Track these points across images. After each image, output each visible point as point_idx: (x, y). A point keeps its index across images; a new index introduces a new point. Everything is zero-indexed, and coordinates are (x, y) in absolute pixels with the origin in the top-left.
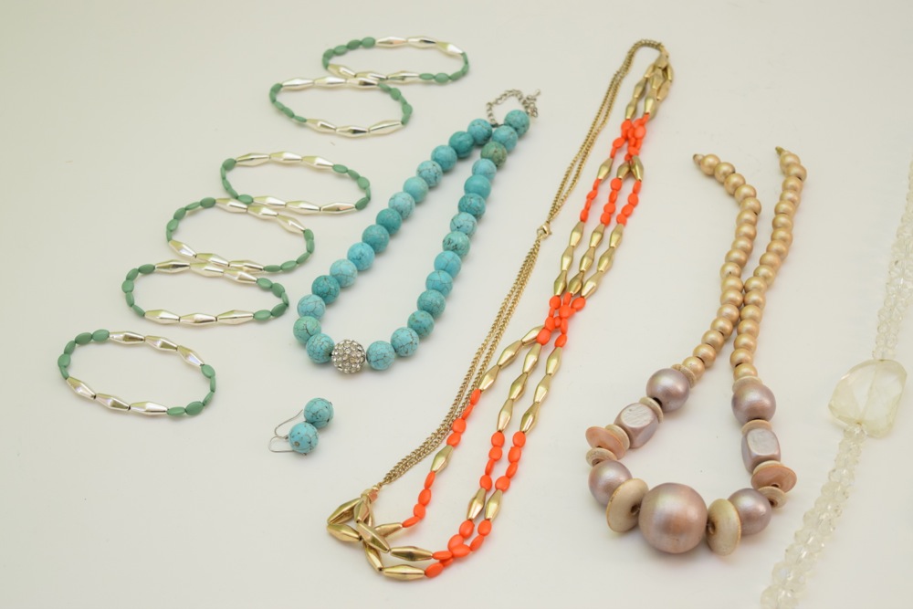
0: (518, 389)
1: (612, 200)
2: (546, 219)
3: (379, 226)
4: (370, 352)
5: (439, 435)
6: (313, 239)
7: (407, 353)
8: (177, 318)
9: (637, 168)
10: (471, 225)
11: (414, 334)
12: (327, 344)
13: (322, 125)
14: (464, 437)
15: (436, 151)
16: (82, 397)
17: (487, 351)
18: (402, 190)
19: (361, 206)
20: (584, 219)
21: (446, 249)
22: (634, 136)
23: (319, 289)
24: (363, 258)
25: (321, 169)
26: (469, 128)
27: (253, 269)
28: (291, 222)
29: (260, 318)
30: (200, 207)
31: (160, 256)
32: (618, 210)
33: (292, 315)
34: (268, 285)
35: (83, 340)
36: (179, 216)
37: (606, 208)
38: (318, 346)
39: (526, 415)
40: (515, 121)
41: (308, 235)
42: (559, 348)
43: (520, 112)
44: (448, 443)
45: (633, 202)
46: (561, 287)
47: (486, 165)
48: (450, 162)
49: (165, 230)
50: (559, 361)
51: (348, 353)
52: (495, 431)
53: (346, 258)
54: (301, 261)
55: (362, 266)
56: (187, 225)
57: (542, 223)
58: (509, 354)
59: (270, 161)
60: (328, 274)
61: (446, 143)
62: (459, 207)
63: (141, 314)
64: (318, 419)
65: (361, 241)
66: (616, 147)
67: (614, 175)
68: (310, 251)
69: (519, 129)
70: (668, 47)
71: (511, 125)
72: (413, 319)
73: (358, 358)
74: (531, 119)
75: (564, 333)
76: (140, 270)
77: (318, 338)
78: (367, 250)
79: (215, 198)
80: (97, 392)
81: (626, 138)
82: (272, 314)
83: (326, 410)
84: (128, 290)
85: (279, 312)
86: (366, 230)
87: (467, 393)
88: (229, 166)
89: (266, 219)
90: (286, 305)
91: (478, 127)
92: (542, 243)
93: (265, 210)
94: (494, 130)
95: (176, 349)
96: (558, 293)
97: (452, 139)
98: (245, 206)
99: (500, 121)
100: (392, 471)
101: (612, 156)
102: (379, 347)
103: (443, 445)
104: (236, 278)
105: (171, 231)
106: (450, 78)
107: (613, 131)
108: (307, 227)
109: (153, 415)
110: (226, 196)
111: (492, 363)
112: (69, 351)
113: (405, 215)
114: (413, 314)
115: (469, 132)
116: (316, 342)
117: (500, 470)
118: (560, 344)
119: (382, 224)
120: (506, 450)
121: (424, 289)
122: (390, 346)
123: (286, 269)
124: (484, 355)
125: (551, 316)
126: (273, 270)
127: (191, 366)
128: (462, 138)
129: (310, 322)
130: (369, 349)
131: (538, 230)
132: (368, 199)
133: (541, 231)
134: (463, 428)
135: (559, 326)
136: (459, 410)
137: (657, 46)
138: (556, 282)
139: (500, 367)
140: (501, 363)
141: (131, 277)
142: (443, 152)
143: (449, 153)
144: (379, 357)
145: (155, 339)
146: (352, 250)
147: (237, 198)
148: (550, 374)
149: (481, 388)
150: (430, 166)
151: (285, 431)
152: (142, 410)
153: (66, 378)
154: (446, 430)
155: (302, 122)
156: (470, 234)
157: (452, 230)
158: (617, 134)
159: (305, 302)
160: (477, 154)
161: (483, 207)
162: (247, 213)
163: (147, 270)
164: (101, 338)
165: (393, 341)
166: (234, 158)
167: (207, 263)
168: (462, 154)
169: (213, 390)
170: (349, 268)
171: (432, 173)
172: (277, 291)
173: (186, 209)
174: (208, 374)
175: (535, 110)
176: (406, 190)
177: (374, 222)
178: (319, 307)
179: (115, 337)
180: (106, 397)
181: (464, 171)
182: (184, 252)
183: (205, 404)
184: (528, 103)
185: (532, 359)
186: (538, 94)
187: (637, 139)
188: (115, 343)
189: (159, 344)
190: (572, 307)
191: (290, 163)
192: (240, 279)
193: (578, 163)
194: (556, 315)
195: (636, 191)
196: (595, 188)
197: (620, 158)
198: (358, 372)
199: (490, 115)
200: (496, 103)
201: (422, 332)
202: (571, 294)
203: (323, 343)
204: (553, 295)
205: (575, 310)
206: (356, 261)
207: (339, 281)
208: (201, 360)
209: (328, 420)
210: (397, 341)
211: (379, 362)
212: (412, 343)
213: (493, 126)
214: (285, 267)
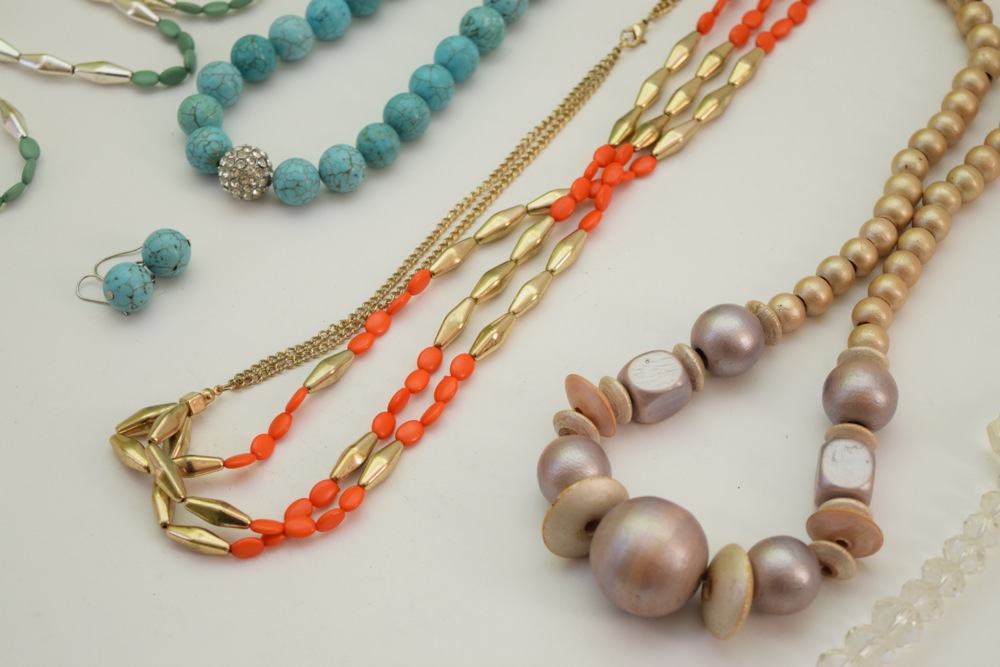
0: (494, 281)
1: (763, 8)
2: (643, 16)
4: (278, 172)
7: (338, 186)
8: (16, 54)
12: (216, 146)
14: (383, 345)
17: (469, 211)
20: (704, 28)
21: (462, 33)
23: (242, 56)
24: (326, 20)
27: (158, 4)
29: (144, 83)
32: (767, 26)
33: (190, 88)
34: (172, 32)
37: (749, 16)
38: (201, 146)
39: (488, 329)
42: (582, 232)
44: (350, 348)
45: (796, 18)
46: (624, 129)
51: (240, 166)
52: (429, 344)
53: (303, 16)
57: (634, 21)
58: (503, 220)
60: (265, 34)
64: (160, 263)
72: (369, 134)
75: (600, 209)
77: (207, 133)
78: (336, 8)
82: (160, 79)
83: (176, 252)
85: (173, 79)
87: (412, 272)
90: (189, 69)
96: (615, 141)
100: (246, 371)
102: (294, 169)
103: (343, 347)
104: (130, 12)
111: (470, 233)
114: (371, 127)
116: (200, 139)
117: (416, 411)
118: (588, 226)
120: (435, 381)
122: (314, 171)
123: (210, 14)
124: (462, 217)
125: (588, 176)
126: (192, 11)
127: (10, 137)
129: (207, 104)
130: (280, 168)
131: (624, 32)
133: (629, 35)
134: (385, 328)
135: (596, 196)
136: (388, 297)
138: (620, 122)
139: (480, 242)
140: (480, 235)
144: (289, 184)
146: (313, 3)
148: (552, 271)
149: (433, 268)
154: (356, 324)
159: (211, 71)
165: (321, 164)
169: (25, 181)
170: (301, 31)
172: (183, 45)
174: (29, 153)
178: (227, 82)
183: (7, 200)
185: (532, 237)
190: (631, 168)
192: (135, 15)
194: (597, 176)
198: (254, 200)
201: (374, 157)
202: (635, 147)
203: (209, 143)
204: (606, 143)
205: (633, 174)
206: (315, 22)
207: (278, 50)
208: (25, 129)
209: (175, 268)
210: (327, 166)
211: (287, 191)
212: (348, 172)
214: (208, 10)
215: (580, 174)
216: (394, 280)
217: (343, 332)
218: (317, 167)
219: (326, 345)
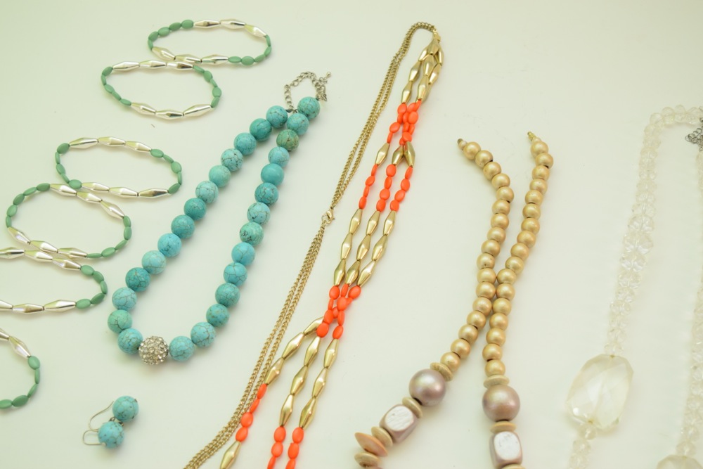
1: (388, 186)
2: (330, 204)
3: (187, 217)
4: (173, 346)
6: (130, 226)
7: (204, 346)
8: (11, 306)
9: (409, 153)
10: (265, 214)
11: (212, 327)
13: (144, 109)
14: (252, 431)
15: (238, 138)
17: (274, 341)
19: (174, 190)
20: (362, 206)
22: (408, 121)
24: (170, 249)
25: (141, 152)
26: (268, 115)
27: (77, 257)
28: (112, 208)
29: (82, 307)
30: (37, 191)
32: (392, 198)
33: (108, 306)
34: (90, 272)
36: (18, 202)
37: (381, 193)
39: (305, 409)
40: (306, 109)
41: (126, 222)
42: (336, 340)
43: (312, 98)
44: (237, 438)
45: (405, 187)
46: (340, 273)
47: (281, 153)
48: (250, 148)
49: (5, 215)
50: (335, 353)
51: (151, 351)
52: (278, 426)
53: (156, 248)
54: (120, 248)
55: (169, 253)
56: (25, 210)
57: (327, 209)
58: (293, 344)
59: (97, 144)
61: (247, 130)
62: (256, 196)
64: (125, 417)
65: (170, 231)
66: (393, 133)
67: (389, 163)
68: (127, 238)
69: (310, 114)
70: (439, 29)
71: (303, 112)
72: (211, 313)
73: (161, 355)
75: (340, 325)
77: (128, 334)
78: (175, 239)
79: (50, 183)
81: (401, 122)
82: (91, 302)
83: (132, 408)
85: (98, 300)
86: (174, 221)
87: (255, 384)
88: (63, 150)
89: (92, 204)
90: (105, 293)
91: (275, 114)
92: (326, 229)
93: (91, 196)
94: (289, 115)
95: (8, 339)
96: (337, 282)
97: (253, 126)
98: (74, 191)
99: (295, 106)
101: (389, 141)
102: (179, 344)
103: (233, 439)
104: (63, 265)
105: (10, 216)
106: (254, 61)
107: (390, 116)
108: (126, 214)
110: (60, 181)
111: (279, 355)
113: (209, 203)
114: (211, 308)
115: (268, 120)
118: (337, 336)
120: (286, 447)
123: (106, 256)
124: (272, 345)
125: (330, 309)
126: (96, 258)
127: (20, 357)
128: (262, 125)
130: (171, 344)
131: (323, 216)
132: (180, 183)
133: (326, 218)
134: (251, 421)
135: (337, 317)
136: (247, 402)
137: (431, 28)
138: (336, 271)
139: (285, 359)
140: (285, 354)
142: (244, 139)
143: (249, 140)
144: (179, 354)
146: (162, 240)
147: (68, 182)
148: (327, 367)
149: (267, 380)
150: (232, 155)
151: (98, 423)
154: (236, 423)
155: (128, 105)
158: (394, 118)
159: (119, 296)
160: (274, 139)
161: (276, 196)
162: (76, 198)
166: (68, 142)
167: (39, 250)
168: (260, 138)
169: (37, 382)
170: (158, 258)
171: (234, 162)
172: (99, 279)
173: (24, 195)
174: (34, 366)
178: (130, 300)
181: (262, 158)
182: (19, 239)
184: (320, 85)
186: (329, 75)
187: (410, 123)
190: (349, 296)
191: (115, 147)
192: (66, 267)
193: (360, 146)
194: (334, 306)
195: (408, 177)
196: (373, 174)
197: (396, 144)
199: (287, 97)
200: (293, 85)
201: (217, 323)
202: (348, 283)
205: (351, 298)
206: (165, 251)
207: (149, 272)
208: (28, 352)
210: (195, 336)
212: (208, 338)
213: (289, 111)
214: (106, 254)
215: (326, 309)
216: (247, 391)
217: (230, 429)
219: (224, 439)
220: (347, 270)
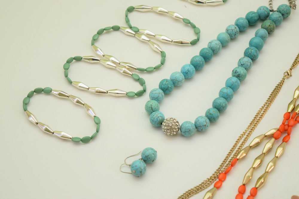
0: (258, 161)
2: (290, 67)
3: (201, 57)
4: (183, 126)
5: (210, 180)
6: (165, 57)
7: (202, 130)
8: (88, 88)
10: (249, 64)
11: (208, 121)
12: (160, 118)
14: (225, 184)
15: (238, 20)
16: (31, 122)
17: (245, 136)
18: (216, 39)
19: (194, 43)
21: (234, 76)
23: (163, 86)
24: (189, 73)
25: (177, 19)
26: (258, 10)
27: (131, 68)
28: (155, 46)
29: (130, 96)
30: (112, 30)
31: (86, 52)
33: (146, 98)
34: (137, 78)
35: (38, 91)
36: (100, 33)
38: (156, 118)
39: (260, 178)
40: (283, 10)
41: (163, 54)
42: (284, 143)
43: (286, 6)
44: (215, 186)
47: (263, 32)
48: (244, 27)
49: (92, 39)
50: (284, 150)
51: (170, 125)
52: (241, 184)
53: (180, 71)
54: (157, 68)
55: (187, 76)
56: (103, 38)
57: (287, 69)
58: (257, 140)
59: (151, 11)
60: (169, 78)
61: (244, 16)
62: (245, 53)
63: (70, 82)
64: (148, 159)
65: (189, 63)
68: (162, 63)
69: (285, 15)
71: (280, 12)
72: (209, 112)
73: (175, 129)
74: (292, 10)
75: (289, 134)
76: (74, 59)
77: (157, 114)
78: (192, 68)
79: (120, 26)
80: (39, 121)
82: (136, 94)
83: (153, 155)
84: (66, 69)
85: (140, 94)
86: (193, 58)
87: (230, 158)
88: (131, 10)
89: (143, 42)
90: (145, 91)
91: (262, 11)
92: (285, 80)
93: (143, 37)
94: (271, 13)
95: (84, 105)
96: (289, 111)
97: (248, 15)
98: (134, 33)
99: (275, 9)
100: (182, 196)
102: (187, 125)
103: (212, 186)
104: (122, 72)
105: (94, 40)
108: (163, 50)
109: (64, 139)
110: (126, 26)
111: (247, 145)
112: (30, 96)
113: (215, 52)
114: (209, 110)
115: (257, 12)
116: (155, 116)
118: (285, 140)
119: (202, 56)
121: (218, 96)
122: (193, 125)
123: (148, 71)
124: (243, 139)
125: (283, 124)
126: (142, 71)
127: (89, 116)
128: (254, 15)
129: (154, 103)
130: (182, 125)
131: (285, 73)
132: (198, 40)
133: (286, 74)
135: (287, 130)
136: (224, 167)
138: (290, 104)
139: (251, 147)
140: (251, 145)
141: (69, 62)
142: (241, 21)
144: (187, 130)
145: (74, 97)
146: (183, 67)
147: (131, 28)
148: (277, 157)
149: (238, 157)
150: (233, 28)
151: (130, 161)
152: (59, 136)
153: (25, 110)
154: (215, 178)
156: (247, 69)
157: (239, 66)
159: (154, 92)
160: (259, 25)
161: (258, 55)
162: (134, 37)
163: (78, 59)
164: (48, 92)
165: (196, 123)
166: (134, 6)
167: (109, 60)
168: (252, 22)
169: (97, 131)
170: (181, 77)
171: (234, 32)
172: (142, 82)
173: (104, 30)
174: (97, 122)
175: (295, 6)
176: (219, 39)
177: (198, 54)
178: (160, 95)
179: (54, 92)
180: (43, 125)
181: (251, 34)
182: (98, 53)
183: (92, 138)
185: (269, 145)
188: (54, 96)
189: (75, 100)
190: (296, 120)
191: (161, 14)
192: (124, 72)
194: (286, 123)
198: (174, 135)
199: (270, 4)
201: (212, 119)
202: (297, 113)
203: (159, 117)
204: (286, 112)
205: (297, 122)
206: (185, 74)
207: (174, 83)
208: (95, 113)
209: (153, 161)
210: (198, 123)
211: (186, 133)
212: (205, 125)
213: (271, 11)
214: (148, 70)
215: (281, 123)
216: (224, 161)
217: (211, 180)
218: (194, 123)
219: (206, 185)
220: (296, 105)
